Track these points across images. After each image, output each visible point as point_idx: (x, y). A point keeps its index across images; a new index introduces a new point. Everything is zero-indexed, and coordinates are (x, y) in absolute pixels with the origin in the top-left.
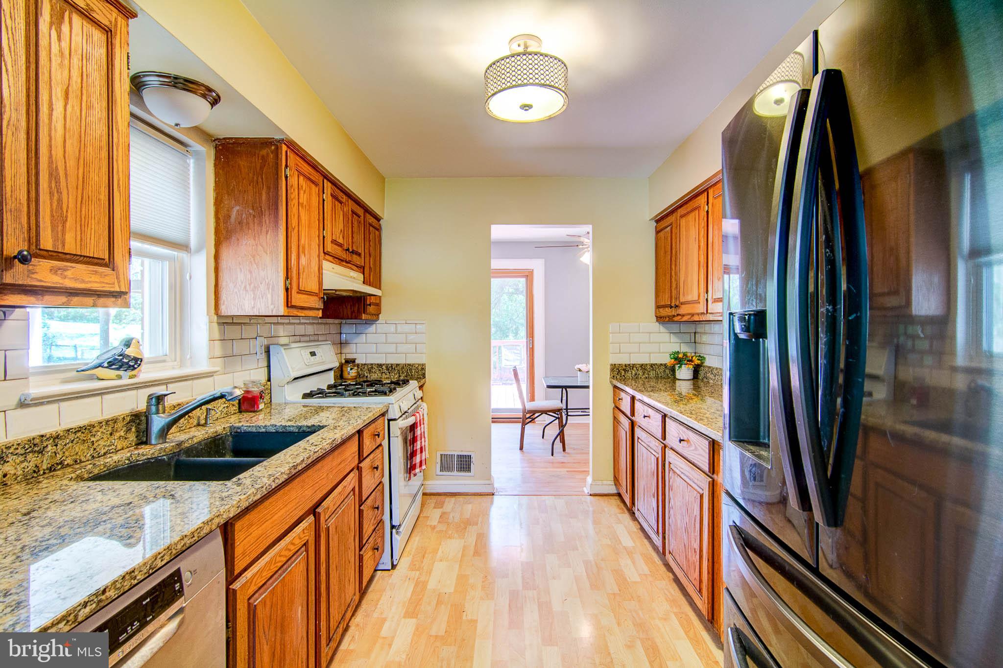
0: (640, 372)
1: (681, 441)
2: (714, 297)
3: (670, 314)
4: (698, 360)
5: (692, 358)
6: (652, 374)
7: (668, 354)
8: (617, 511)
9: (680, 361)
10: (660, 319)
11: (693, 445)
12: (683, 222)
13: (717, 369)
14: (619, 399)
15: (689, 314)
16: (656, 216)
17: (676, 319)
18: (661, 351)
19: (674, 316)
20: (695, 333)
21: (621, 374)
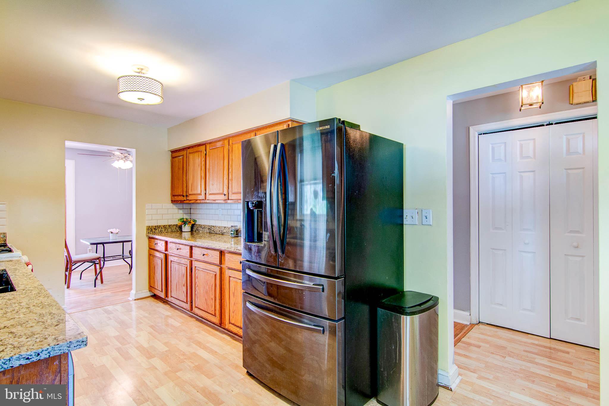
0: (163, 230)
1: (204, 255)
2: (210, 193)
3: (183, 200)
4: (193, 222)
5: (190, 221)
6: (170, 230)
7: (178, 220)
8: (154, 303)
9: (185, 223)
10: (173, 202)
11: (210, 255)
12: (191, 156)
13: (204, 225)
14: (155, 244)
15: (194, 200)
16: (172, 150)
17: (185, 202)
18: (174, 218)
19: (185, 200)
20: (190, 209)
21: (153, 231)
